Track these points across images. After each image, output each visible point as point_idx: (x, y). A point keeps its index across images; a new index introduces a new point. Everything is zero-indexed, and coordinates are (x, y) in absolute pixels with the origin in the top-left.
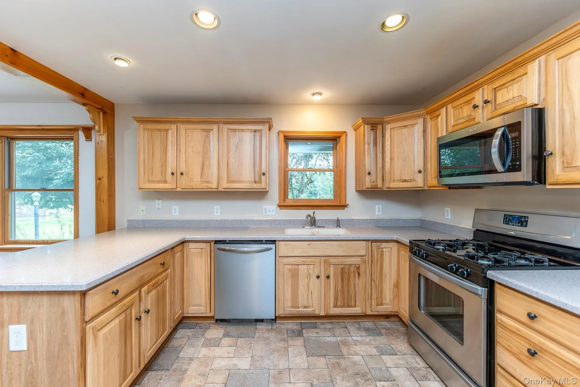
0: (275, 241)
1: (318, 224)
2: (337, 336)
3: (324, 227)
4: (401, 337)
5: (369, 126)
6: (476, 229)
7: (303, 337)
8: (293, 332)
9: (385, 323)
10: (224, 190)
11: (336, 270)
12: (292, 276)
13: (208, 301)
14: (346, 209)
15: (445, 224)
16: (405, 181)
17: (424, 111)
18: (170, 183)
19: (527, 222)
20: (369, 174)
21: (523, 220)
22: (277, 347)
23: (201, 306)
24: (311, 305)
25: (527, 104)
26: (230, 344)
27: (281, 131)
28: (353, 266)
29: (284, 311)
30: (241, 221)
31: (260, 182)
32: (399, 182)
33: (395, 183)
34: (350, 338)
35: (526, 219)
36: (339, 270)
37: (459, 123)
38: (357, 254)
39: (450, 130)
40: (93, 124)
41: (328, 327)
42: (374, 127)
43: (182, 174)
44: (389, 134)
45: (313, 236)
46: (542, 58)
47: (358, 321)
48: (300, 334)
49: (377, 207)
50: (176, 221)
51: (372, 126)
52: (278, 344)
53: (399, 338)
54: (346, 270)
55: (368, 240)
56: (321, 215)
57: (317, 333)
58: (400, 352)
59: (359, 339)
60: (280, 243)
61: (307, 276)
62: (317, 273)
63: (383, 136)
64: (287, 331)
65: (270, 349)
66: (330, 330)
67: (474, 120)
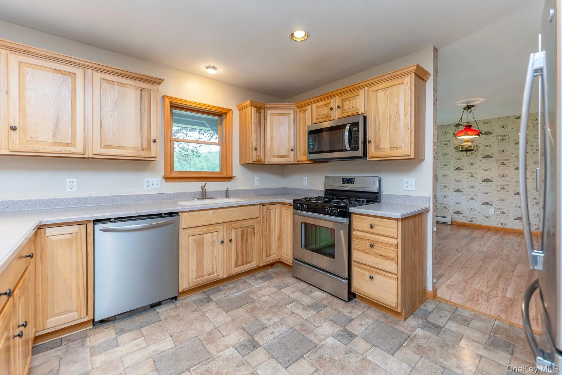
1: (208, 196)
2: (242, 290)
3: (214, 198)
4: (286, 275)
5: (255, 109)
6: (326, 189)
7: (213, 301)
8: (201, 301)
9: (271, 270)
12: (197, 246)
13: (84, 302)
15: (304, 189)
16: (282, 157)
17: (295, 105)
19: (354, 181)
20: (256, 149)
21: (352, 180)
22: (192, 318)
23: (72, 311)
24: (216, 271)
25: (360, 112)
26: (133, 337)
27: (166, 96)
28: (250, 227)
29: (188, 284)
31: (149, 149)
32: (277, 157)
33: (275, 158)
34: (253, 288)
35: (354, 180)
36: (240, 233)
37: (320, 117)
38: (253, 217)
39: (315, 121)
41: (231, 286)
42: (259, 110)
44: (270, 118)
46: (366, 88)
47: (252, 274)
48: (209, 300)
49: (256, 179)
51: (258, 109)
52: (192, 315)
53: (285, 276)
54: (245, 232)
55: (261, 204)
56: (212, 186)
57: (224, 294)
58: (290, 283)
59: (259, 286)
60: (184, 214)
61: (212, 244)
62: (220, 239)
63: (265, 119)
64: (194, 302)
65: (186, 322)
66: (233, 288)
67: (330, 117)
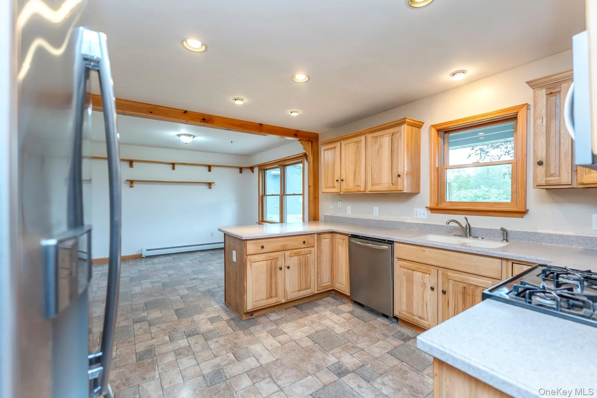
0: (393, 242)
10: (369, 192)
11: (456, 286)
14: (525, 216)
18: (337, 188)
30: (394, 222)
40: (305, 151)
43: (342, 180)
45: (463, 247)
50: (349, 219)
